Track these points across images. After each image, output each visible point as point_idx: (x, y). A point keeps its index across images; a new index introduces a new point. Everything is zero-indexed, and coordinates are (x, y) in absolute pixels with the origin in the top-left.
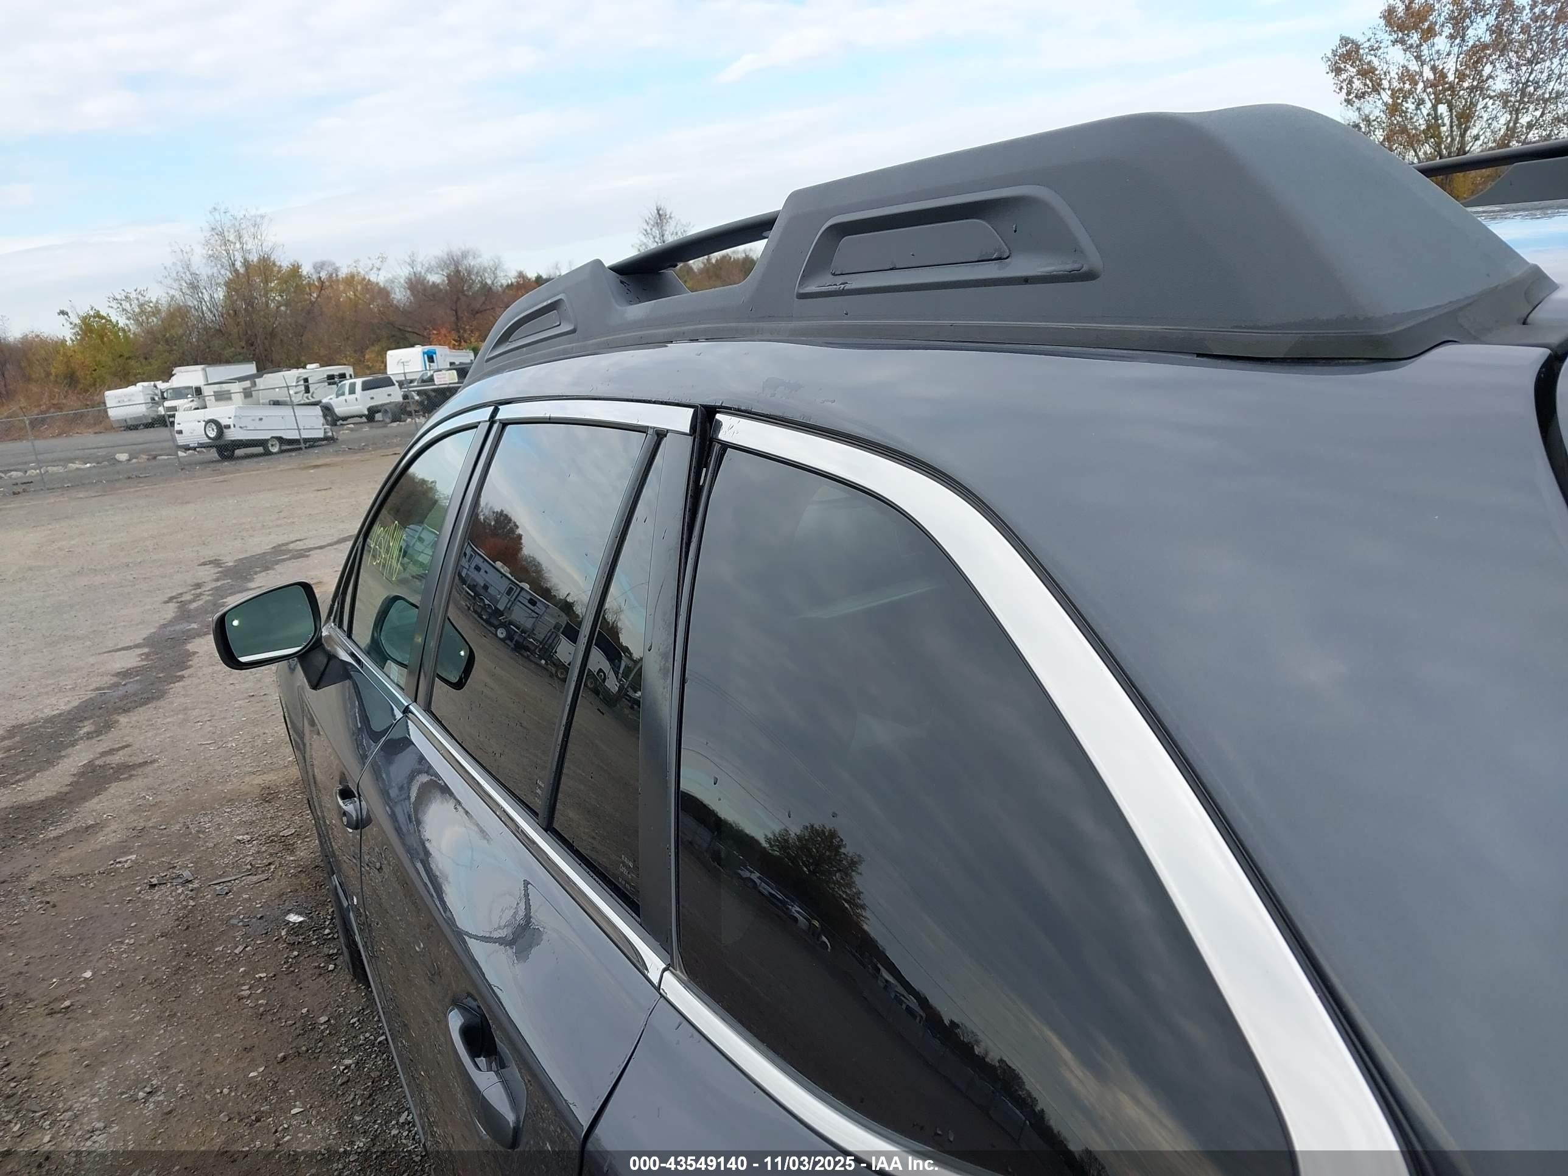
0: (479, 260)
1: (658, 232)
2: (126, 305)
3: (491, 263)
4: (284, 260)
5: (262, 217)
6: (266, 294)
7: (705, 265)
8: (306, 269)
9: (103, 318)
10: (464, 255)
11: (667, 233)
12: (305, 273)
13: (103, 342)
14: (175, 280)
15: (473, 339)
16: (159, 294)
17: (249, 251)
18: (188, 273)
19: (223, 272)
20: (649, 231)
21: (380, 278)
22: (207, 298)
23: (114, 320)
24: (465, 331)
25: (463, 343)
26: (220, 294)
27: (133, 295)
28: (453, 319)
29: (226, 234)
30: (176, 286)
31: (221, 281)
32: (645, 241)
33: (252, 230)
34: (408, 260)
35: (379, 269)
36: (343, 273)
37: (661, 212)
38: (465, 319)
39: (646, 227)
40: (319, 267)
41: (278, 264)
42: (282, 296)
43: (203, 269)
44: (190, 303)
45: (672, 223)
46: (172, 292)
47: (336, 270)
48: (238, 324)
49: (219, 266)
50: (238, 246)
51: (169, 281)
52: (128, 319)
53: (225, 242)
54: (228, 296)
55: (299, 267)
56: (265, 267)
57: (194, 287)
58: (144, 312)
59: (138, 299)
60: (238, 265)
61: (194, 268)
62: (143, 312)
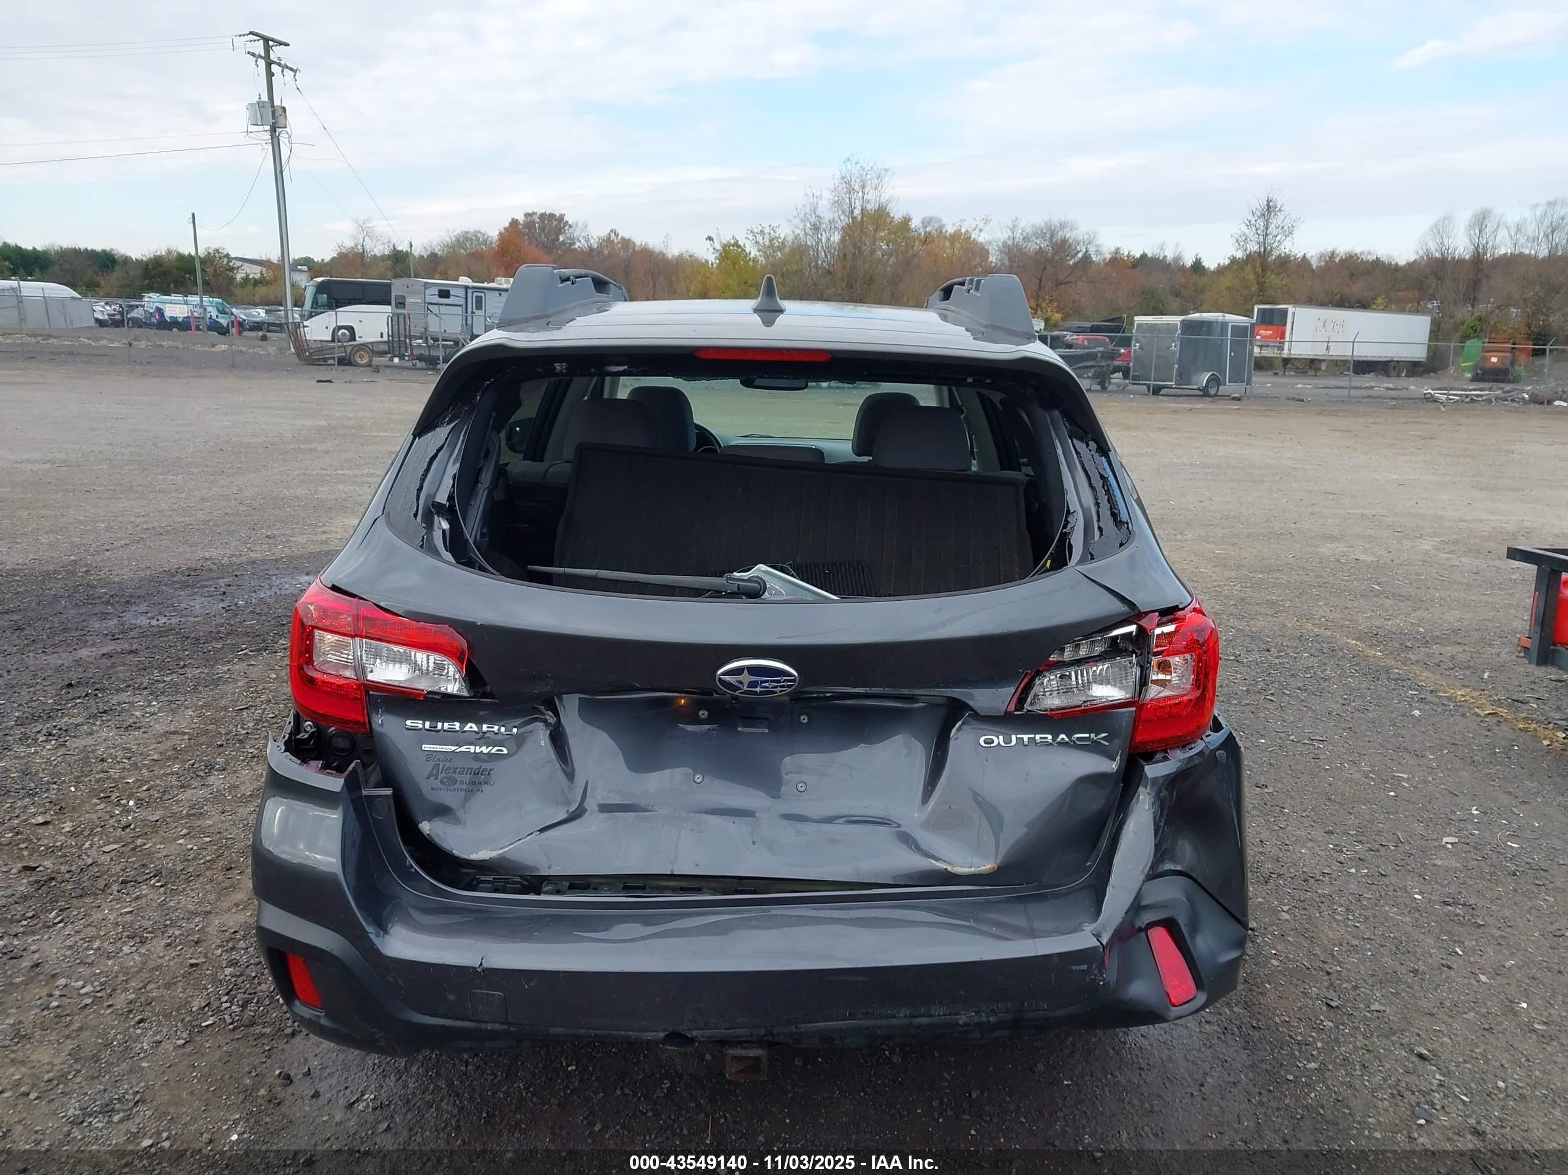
0: (1075, 232)
1: (1262, 224)
2: (760, 238)
3: (1086, 237)
4: (897, 213)
5: (886, 170)
6: (874, 243)
7: (1327, 263)
8: (915, 223)
9: (739, 246)
10: (1062, 226)
11: (1273, 226)
12: (913, 226)
13: (734, 268)
14: (802, 220)
15: (1049, 309)
16: (786, 231)
17: (868, 201)
18: (814, 216)
19: (842, 217)
20: (1253, 222)
21: (982, 238)
22: (824, 240)
23: (748, 250)
24: (1044, 300)
25: (1039, 312)
26: (836, 237)
27: (767, 230)
28: (1036, 287)
29: (853, 183)
30: (801, 226)
31: (840, 225)
32: (1246, 231)
33: (876, 181)
34: (1010, 225)
35: (981, 230)
36: (950, 229)
37: (1271, 204)
38: (1046, 288)
39: (1250, 217)
40: (926, 222)
41: (892, 215)
42: (888, 246)
43: (827, 213)
44: (809, 243)
45: (1281, 216)
46: (797, 231)
47: (942, 226)
48: (844, 267)
49: (840, 212)
50: (860, 194)
51: (797, 221)
52: (759, 250)
53: (851, 191)
54: (843, 240)
55: (909, 220)
56: (879, 217)
57: (816, 228)
58: (773, 246)
59: (770, 234)
60: (857, 212)
61: (819, 212)
62: (771, 246)
